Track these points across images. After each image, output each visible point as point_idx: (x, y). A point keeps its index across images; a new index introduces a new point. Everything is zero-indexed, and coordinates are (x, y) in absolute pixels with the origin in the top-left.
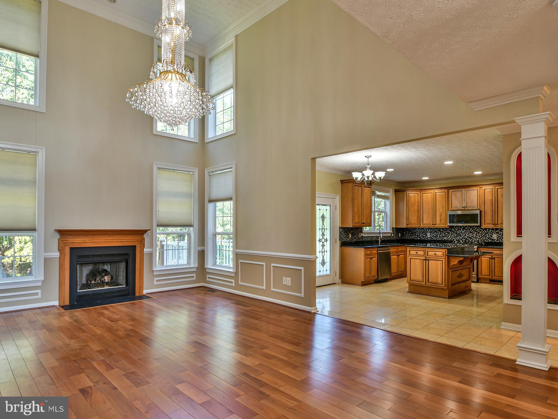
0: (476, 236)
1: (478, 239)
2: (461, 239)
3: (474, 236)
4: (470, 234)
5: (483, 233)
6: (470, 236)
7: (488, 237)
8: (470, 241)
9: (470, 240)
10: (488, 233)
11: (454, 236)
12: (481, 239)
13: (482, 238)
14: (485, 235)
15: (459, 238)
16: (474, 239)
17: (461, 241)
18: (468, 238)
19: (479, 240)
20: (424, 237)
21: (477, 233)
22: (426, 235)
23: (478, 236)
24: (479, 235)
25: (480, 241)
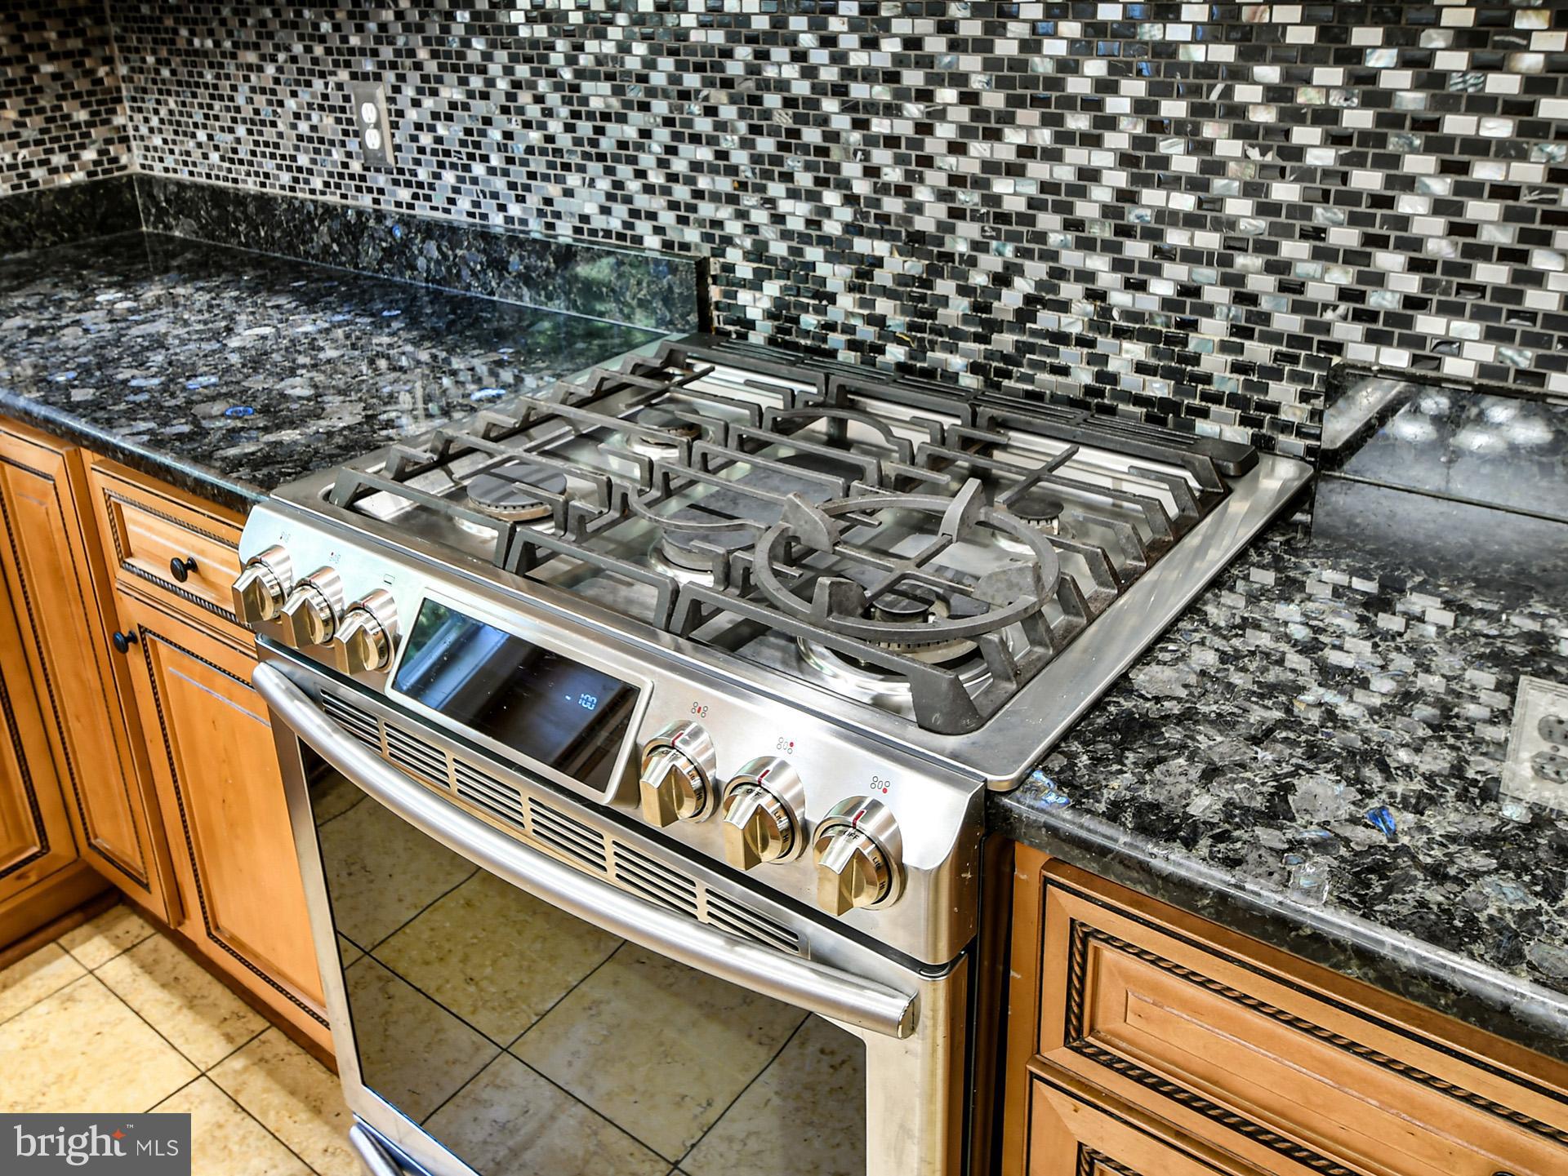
0: (1127, 196)
1: (1177, 271)
2: (838, 251)
3: (1090, 175)
4: (1008, 118)
5: (1325, 116)
6: (1014, 171)
7: (1432, 231)
8: (1010, 300)
9: (1002, 280)
10: (1457, 124)
11: (722, 163)
12: (1235, 281)
13: (1265, 247)
14: (1366, 180)
15: (797, 213)
16: (1098, 263)
17: (836, 276)
18: (968, 230)
19: (1190, 291)
20: (318, 142)
21: (1173, 109)
22: (352, 129)
23: (1185, 202)
24: (1217, 168)
25: (1213, 329)
